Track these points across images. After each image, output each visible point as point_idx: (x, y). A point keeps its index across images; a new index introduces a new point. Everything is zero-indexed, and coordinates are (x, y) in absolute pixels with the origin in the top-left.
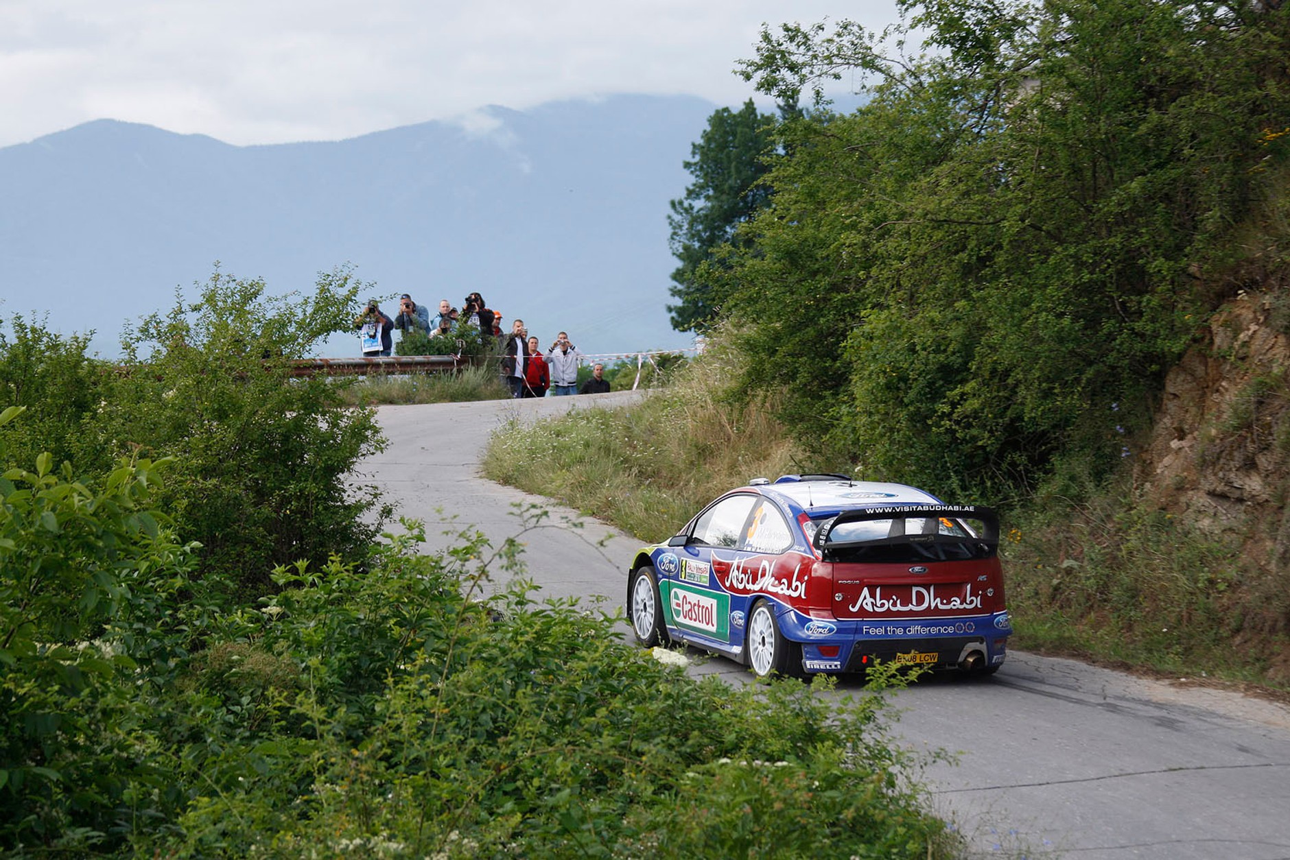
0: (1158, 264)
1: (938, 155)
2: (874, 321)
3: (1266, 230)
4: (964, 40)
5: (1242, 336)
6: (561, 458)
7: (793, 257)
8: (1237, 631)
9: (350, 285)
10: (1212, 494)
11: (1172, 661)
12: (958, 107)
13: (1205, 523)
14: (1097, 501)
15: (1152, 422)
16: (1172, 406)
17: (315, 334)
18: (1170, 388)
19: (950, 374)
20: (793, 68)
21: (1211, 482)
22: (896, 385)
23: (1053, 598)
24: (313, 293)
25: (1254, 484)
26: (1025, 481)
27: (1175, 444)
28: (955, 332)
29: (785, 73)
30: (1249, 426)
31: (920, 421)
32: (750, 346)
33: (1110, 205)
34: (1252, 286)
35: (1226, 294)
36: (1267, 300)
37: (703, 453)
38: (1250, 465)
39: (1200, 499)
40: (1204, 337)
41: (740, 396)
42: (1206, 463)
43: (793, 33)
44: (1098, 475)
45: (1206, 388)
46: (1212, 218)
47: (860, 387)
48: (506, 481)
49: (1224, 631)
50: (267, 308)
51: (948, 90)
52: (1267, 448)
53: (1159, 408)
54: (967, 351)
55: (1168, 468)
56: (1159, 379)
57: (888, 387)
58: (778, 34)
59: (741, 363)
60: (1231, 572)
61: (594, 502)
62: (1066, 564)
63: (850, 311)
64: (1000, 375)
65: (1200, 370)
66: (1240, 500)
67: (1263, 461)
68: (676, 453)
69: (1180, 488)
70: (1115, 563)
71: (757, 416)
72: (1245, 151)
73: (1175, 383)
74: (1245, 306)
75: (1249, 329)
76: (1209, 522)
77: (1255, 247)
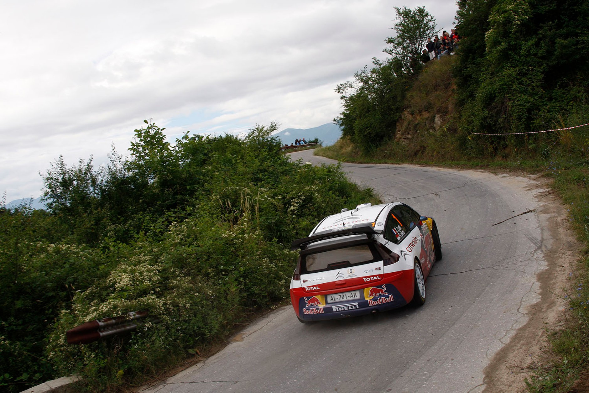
0: (393, 107)
3: (407, 100)
4: (364, 81)
5: (406, 116)
8: (409, 157)
9: (275, 123)
10: (404, 138)
13: (404, 143)
14: (389, 143)
15: (395, 130)
16: (397, 127)
17: (272, 131)
18: (397, 125)
20: (342, 89)
21: (404, 137)
23: (384, 157)
24: (270, 125)
25: (409, 136)
26: (379, 141)
27: (399, 133)
29: (341, 90)
30: (407, 128)
32: (343, 130)
34: (406, 108)
35: (403, 110)
36: (408, 110)
37: (341, 147)
38: (408, 134)
39: (403, 140)
40: (400, 117)
42: (402, 134)
43: (342, 85)
44: (389, 139)
45: (402, 124)
46: (399, 99)
47: (356, 132)
48: (315, 155)
49: (407, 157)
51: (363, 88)
52: (410, 131)
53: (396, 128)
55: (398, 136)
56: (395, 124)
57: (360, 131)
58: (339, 85)
60: (407, 149)
61: (325, 155)
62: (386, 151)
65: (401, 121)
66: (408, 139)
67: (410, 133)
69: (400, 139)
70: (392, 150)
74: (405, 111)
75: (406, 115)
76: (404, 142)
77: (406, 102)
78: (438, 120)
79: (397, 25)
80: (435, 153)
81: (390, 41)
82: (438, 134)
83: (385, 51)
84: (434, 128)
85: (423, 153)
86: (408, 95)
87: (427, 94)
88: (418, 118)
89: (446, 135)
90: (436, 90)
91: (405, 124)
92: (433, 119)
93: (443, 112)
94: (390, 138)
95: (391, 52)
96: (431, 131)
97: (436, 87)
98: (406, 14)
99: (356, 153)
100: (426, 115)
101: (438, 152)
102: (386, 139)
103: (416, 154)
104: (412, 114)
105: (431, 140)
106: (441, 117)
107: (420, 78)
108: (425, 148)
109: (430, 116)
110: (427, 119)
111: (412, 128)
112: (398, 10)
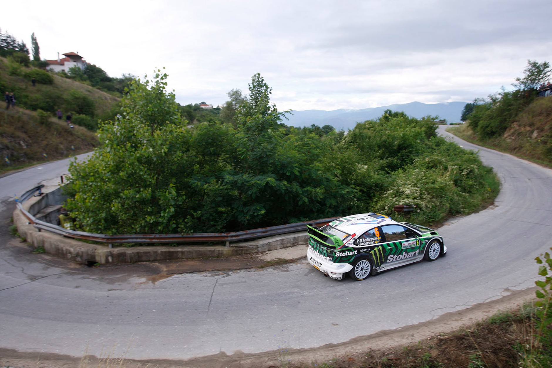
0: (508, 119)
1: (489, 109)
2: (481, 122)
3: (519, 117)
4: (493, 100)
6: (452, 130)
7: (475, 116)
11: (503, 151)
12: (491, 105)
14: (499, 138)
19: (487, 127)
21: (509, 137)
22: (482, 127)
23: (494, 145)
25: (513, 138)
26: (492, 135)
27: (506, 134)
28: (488, 123)
30: (513, 133)
31: (484, 130)
33: (505, 114)
34: (516, 122)
35: (513, 122)
38: (513, 136)
40: (511, 126)
41: (468, 127)
42: (509, 136)
45: (510, 130)
46: (513, 116)
47: (479, 127)
48: (448, 132)
49: (508, 149)
50: (431, 117)
51: (491, 104)
53: (506, 131)
54: (489, 125)
58: (477, 99)
59: (468, 124)
60: (510, 145)
62: (495, 142)
63: (479, 121)
64: (492, 127)
65: (510, 128)
67: (515, 136)
68: (461, 131)
69: (506, 137)
70: (499, 143)
71: (469, 129)
72: (517, 111)
73: (507, 129)
74: (515, 123)
75: (515, 125)
76: (508, 140)
77: (517, 118)
78: (535, 134)
79: (525, 70)
80: (528, 152)
81: (518, 80)
82: (533, 141)
83: (512, 84)
84: (531, 138)
85: (519, 149)
86: (520, 115)
87: (533, 117)
88: (523, 129)
89: (539, 144)
90: (540, 116)
91: (512, 131)
92: (532, 132)
93: (541, 130)
94: (500, 135)
95: (515, 86)
96: (529, 138)
97: (540, 114)
98: (535, 65)
99: (474, 138)
100: (528, 129)
101: (530, 152)
102: (497, 135)
103: (515, 149)
104: (520, 126)
105: (528, 144)
106: (538, 132)
107: (531, 106)
108: (522, 147)
109: (531, 130)
110: (529, 131)
111: (516, 134)
112: (529, 61)
